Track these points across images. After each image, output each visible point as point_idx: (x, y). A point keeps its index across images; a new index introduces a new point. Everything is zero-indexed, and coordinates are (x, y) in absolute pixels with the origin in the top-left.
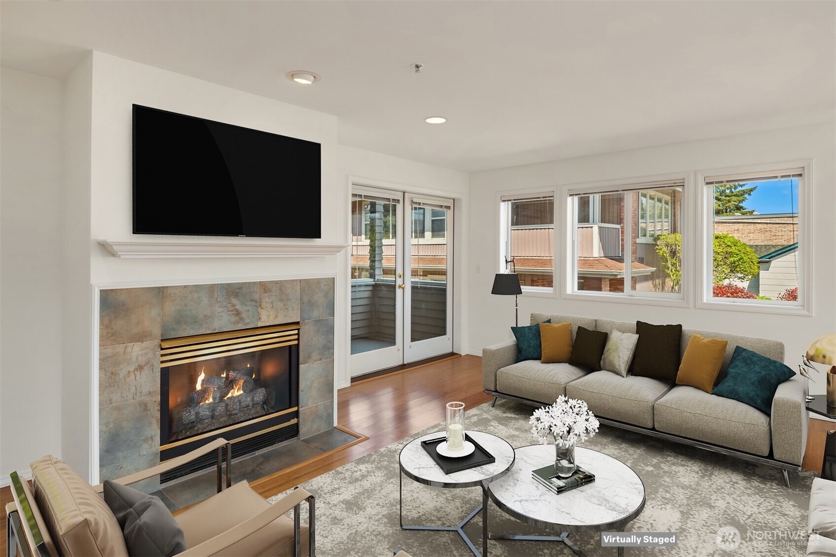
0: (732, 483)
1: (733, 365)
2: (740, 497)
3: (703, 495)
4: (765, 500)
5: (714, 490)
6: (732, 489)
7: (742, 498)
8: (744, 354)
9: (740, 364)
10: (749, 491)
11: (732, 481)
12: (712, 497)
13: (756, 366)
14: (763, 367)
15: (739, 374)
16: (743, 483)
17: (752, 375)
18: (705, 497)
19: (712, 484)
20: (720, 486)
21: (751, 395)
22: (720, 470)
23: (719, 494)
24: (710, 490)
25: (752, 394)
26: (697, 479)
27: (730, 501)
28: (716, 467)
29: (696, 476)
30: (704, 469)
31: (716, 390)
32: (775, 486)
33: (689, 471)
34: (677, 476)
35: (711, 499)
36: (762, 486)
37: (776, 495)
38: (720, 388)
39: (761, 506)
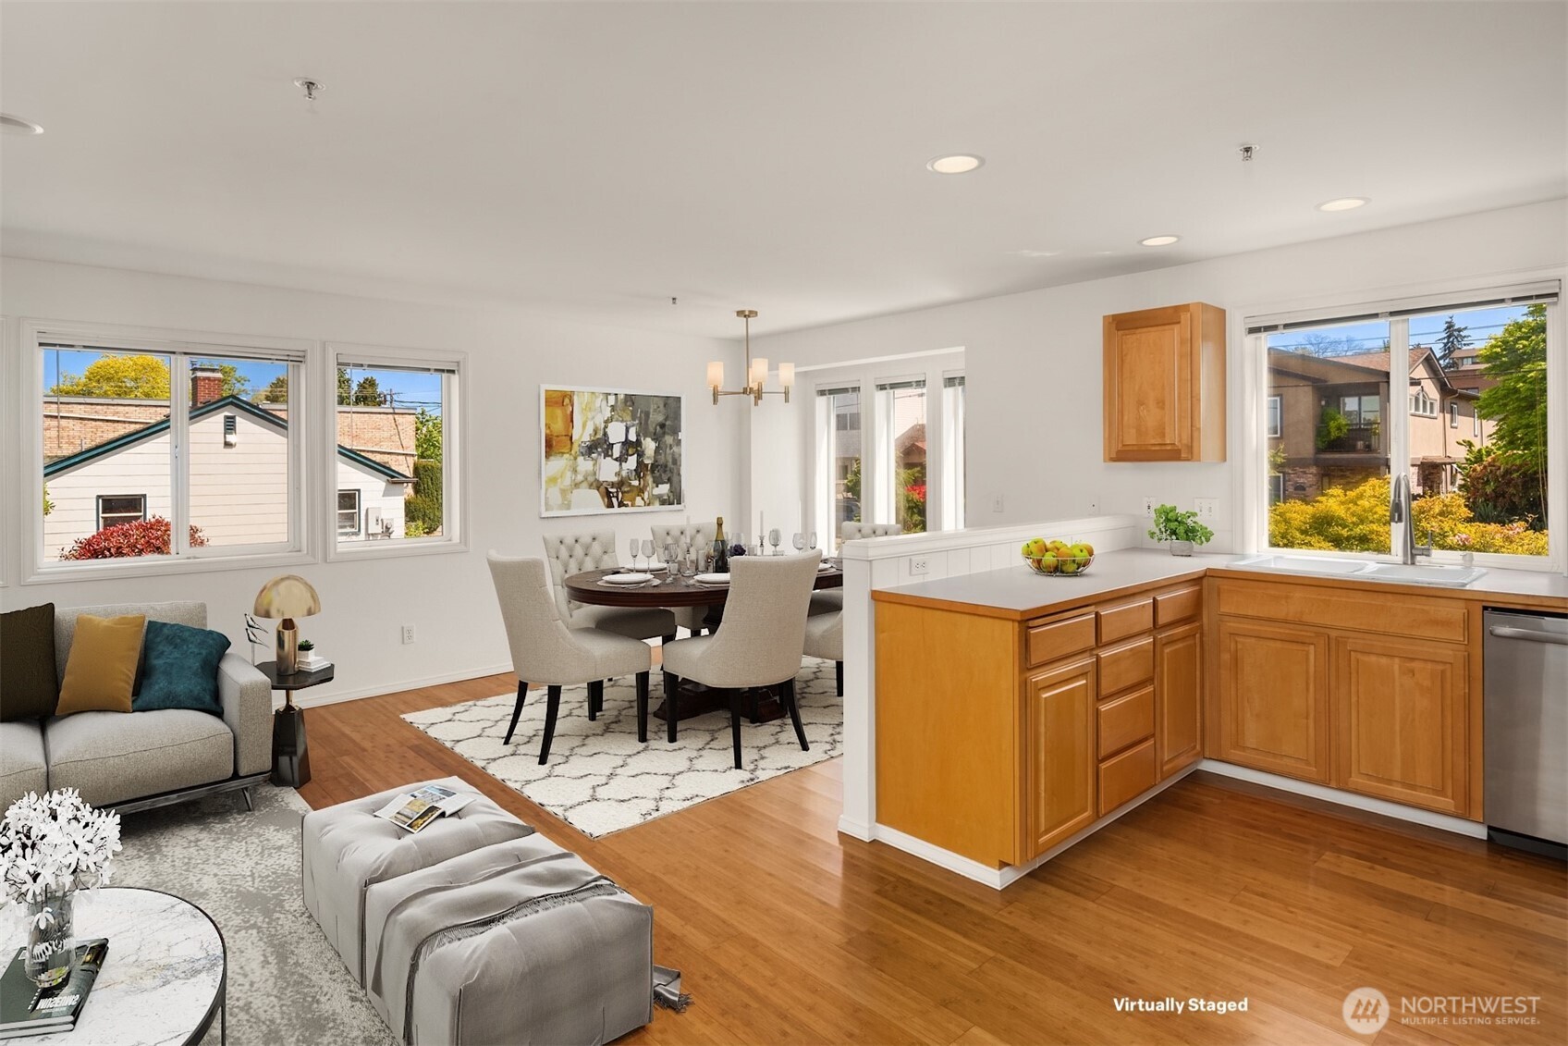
0: (193, 844)
1: (156, 653)
2: (219, 857)
3: (178, 886)
4: (246, 843)
5: (184, 868)
6: (202, 852)
7: (223, 856)
8: (165, 631)
9: (165, 649)
10: (221, 843)
11: (191, 842)
12: (190, 880)
13: (190, 646)
14: (199, 644)
15: (172, 665)
16: (204, 835)
17: (191, 661)
18: (182, 886)
19: (173, 861)
20: (184, 857)
21: (196, 692)
22: (162, 834)
23: (194, 870)
24: (178, 871)
25: (197, 690)
26: (147, 867)
27: (216, 871)
28: (155, 833)
29: (143, 863)
30: (143, 846)
31: (139, 702)
32: (240, 818)
33: (126, 862)
34: (118, 881)
35: (192, 884)
36: (227, 826)
37: (251, 829)
38: (146, 696)
39: (250, 853)
